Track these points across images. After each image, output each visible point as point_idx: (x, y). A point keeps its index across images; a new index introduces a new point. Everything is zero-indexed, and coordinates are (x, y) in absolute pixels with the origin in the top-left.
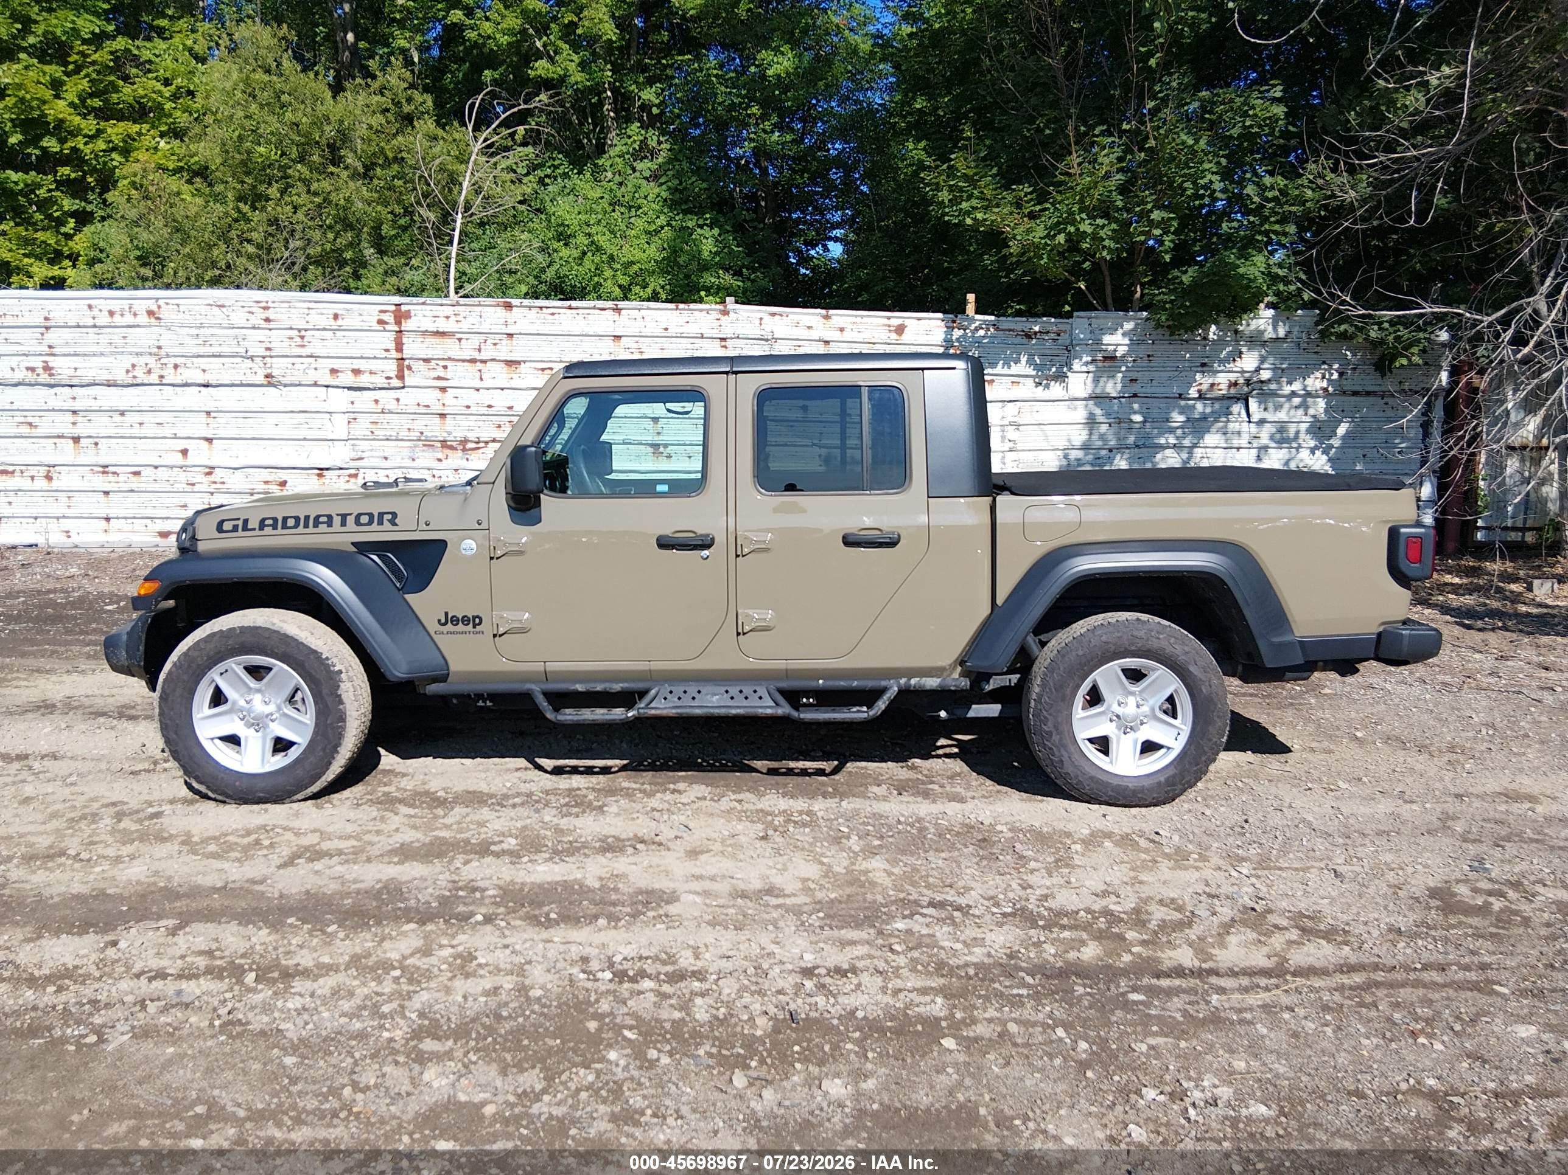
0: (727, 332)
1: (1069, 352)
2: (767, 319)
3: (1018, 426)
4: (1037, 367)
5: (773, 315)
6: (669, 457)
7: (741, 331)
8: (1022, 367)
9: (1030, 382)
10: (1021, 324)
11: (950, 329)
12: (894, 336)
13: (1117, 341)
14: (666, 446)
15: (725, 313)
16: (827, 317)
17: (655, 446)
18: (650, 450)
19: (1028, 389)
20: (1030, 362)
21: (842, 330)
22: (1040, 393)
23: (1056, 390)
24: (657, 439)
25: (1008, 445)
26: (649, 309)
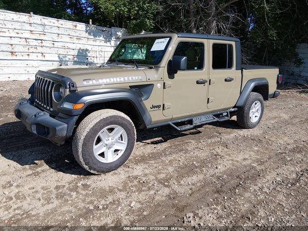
0: (32, 22)
1: (111, 35)
2: (42, 19)
3: (102, 51)
4: (105, 38)
5: (44, 18)
6: (16, 56)
7: (35, 22)
8: (102, 38)
9: (103, 42)
10: (101, 28)
11: (86, 27)
12: (74, 28)
13: (119, 34)
14: (15, 52)
15: (31, 16)
16: (58, 21)
17: (12, 52)
18: (10, 53)
19: (103, 43)
20: (103, 37)
21: (62, 25)
22: (105, 44)
23: (108, 44)
24: (13, 51)
25: (100, 56)
26: (7, 12)
